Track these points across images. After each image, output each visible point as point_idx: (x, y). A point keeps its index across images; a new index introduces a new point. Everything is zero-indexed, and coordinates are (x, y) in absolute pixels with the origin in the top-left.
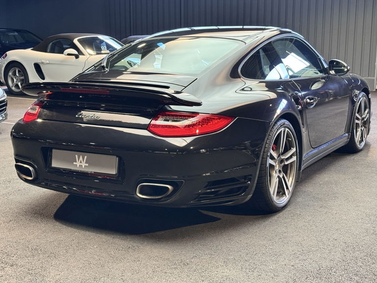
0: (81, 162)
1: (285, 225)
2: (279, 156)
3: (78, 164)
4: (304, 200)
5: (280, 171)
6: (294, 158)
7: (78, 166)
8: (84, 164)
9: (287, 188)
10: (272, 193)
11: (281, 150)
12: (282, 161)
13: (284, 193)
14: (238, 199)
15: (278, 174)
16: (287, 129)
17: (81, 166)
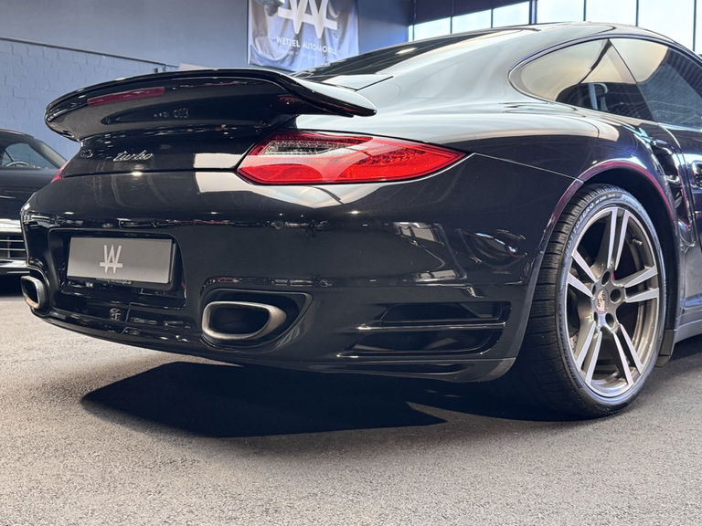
0: (111, 261)
1: (607, 445)
2: (605, 278)
3: (106, 265)
4: (682, 401)
5: (609, 319)
6: (653, 293)
7: (106, 270)
8: (116, 265)
9: (632, 364)
10: (578, 363)
11: (612, 263)
12: (615, 294)
13: (622, 375)
14: (473, 365)
15: (603, 322)
16: (628, 214)
17: (110, 269)
